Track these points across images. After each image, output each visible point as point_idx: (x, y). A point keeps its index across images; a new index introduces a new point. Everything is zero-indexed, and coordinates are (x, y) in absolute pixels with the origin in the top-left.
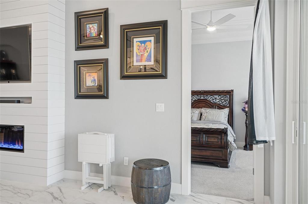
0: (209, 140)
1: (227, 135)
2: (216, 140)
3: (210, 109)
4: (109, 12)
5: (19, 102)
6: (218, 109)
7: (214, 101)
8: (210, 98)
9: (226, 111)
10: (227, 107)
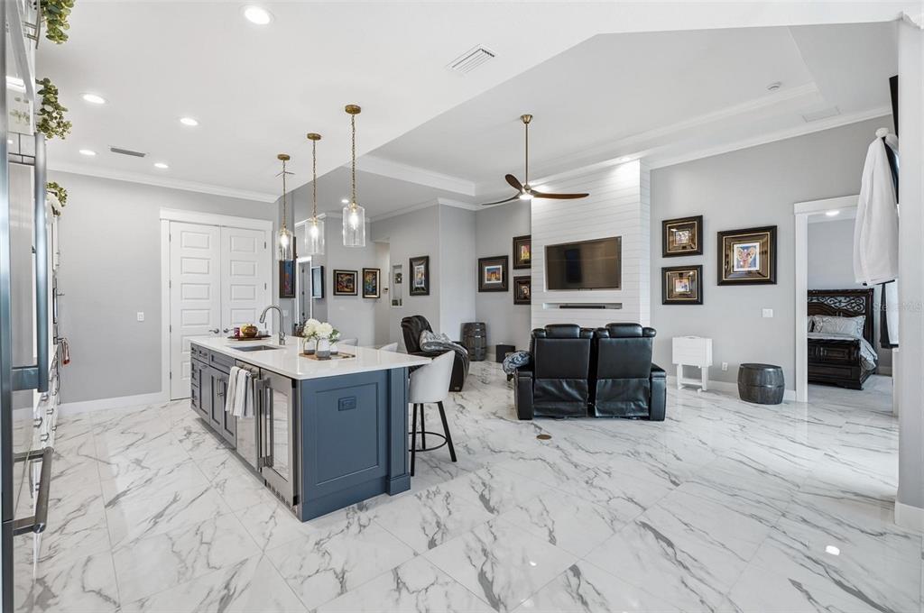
0: (830, 355)
1: (859, 349)
2: (841, 355)
3: (830, 317)
4: (704, 219)
5: (604, 308)
6: (843, 316)
7: (837, 304)
8: (829, 301)
9: (861, 320)
10: (863, 314)
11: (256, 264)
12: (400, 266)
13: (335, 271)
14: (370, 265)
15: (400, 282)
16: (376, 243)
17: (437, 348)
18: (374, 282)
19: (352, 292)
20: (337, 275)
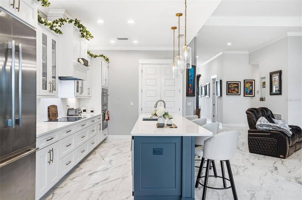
11: (176, 80)
12: (265, 78)
13: (227, 82)
14: (249, 77)
15: (265, 87)
16: (253, 65)
17: (268, 128)
18: (251, 87)
19: (238, 93)
20: (229, 84)
